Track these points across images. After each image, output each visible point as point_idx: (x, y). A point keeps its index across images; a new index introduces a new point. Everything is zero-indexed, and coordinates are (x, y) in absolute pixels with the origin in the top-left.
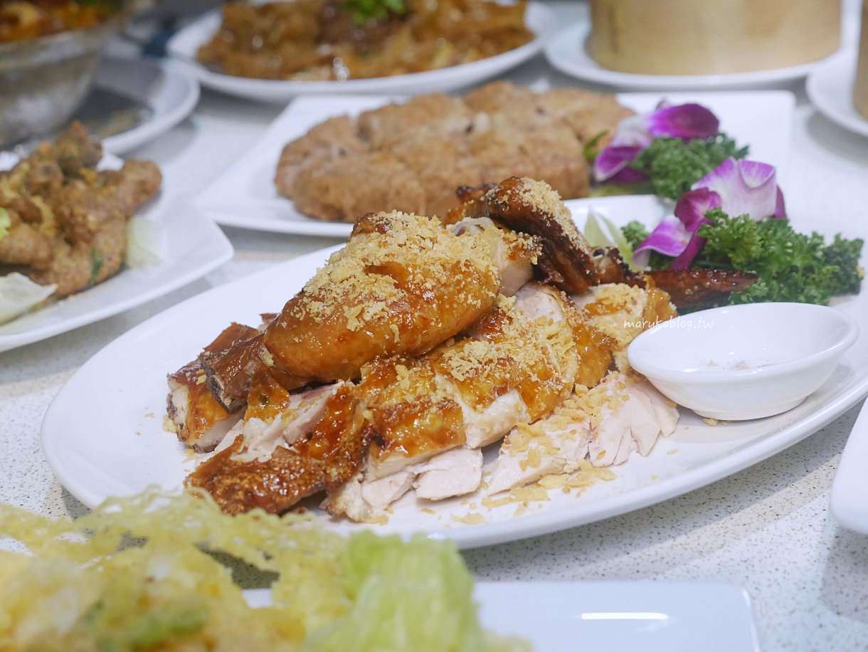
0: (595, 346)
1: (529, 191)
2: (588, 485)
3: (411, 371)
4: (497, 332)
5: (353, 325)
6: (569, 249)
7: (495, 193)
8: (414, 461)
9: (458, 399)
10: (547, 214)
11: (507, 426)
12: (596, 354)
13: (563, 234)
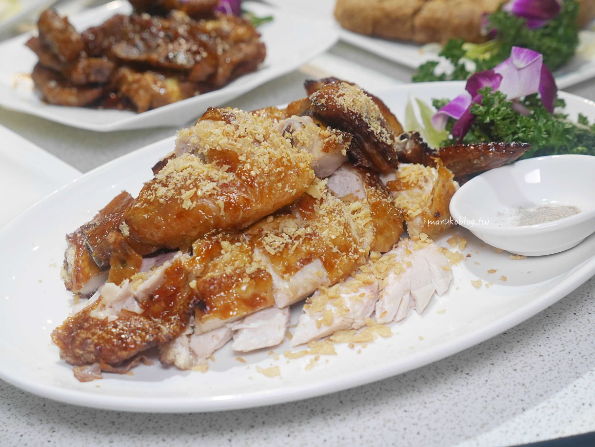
0: (390, 219)
1: (343, 95)
2: (369, 341)
3: (233, 246)
4: (309, 210)
5: (187, 205)
6: (373, 140)
7: (316, 96)
8: (232, 319)
9: (270, 270)
10: (356, 114)
11: (310, 289)
12: (391, 226)
13: (369, 130)
